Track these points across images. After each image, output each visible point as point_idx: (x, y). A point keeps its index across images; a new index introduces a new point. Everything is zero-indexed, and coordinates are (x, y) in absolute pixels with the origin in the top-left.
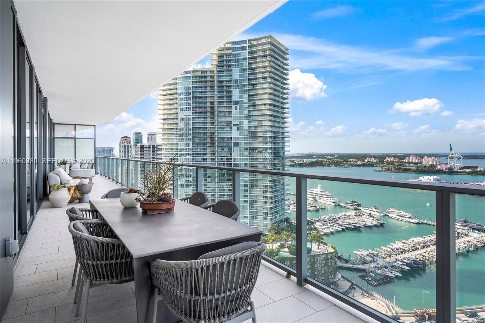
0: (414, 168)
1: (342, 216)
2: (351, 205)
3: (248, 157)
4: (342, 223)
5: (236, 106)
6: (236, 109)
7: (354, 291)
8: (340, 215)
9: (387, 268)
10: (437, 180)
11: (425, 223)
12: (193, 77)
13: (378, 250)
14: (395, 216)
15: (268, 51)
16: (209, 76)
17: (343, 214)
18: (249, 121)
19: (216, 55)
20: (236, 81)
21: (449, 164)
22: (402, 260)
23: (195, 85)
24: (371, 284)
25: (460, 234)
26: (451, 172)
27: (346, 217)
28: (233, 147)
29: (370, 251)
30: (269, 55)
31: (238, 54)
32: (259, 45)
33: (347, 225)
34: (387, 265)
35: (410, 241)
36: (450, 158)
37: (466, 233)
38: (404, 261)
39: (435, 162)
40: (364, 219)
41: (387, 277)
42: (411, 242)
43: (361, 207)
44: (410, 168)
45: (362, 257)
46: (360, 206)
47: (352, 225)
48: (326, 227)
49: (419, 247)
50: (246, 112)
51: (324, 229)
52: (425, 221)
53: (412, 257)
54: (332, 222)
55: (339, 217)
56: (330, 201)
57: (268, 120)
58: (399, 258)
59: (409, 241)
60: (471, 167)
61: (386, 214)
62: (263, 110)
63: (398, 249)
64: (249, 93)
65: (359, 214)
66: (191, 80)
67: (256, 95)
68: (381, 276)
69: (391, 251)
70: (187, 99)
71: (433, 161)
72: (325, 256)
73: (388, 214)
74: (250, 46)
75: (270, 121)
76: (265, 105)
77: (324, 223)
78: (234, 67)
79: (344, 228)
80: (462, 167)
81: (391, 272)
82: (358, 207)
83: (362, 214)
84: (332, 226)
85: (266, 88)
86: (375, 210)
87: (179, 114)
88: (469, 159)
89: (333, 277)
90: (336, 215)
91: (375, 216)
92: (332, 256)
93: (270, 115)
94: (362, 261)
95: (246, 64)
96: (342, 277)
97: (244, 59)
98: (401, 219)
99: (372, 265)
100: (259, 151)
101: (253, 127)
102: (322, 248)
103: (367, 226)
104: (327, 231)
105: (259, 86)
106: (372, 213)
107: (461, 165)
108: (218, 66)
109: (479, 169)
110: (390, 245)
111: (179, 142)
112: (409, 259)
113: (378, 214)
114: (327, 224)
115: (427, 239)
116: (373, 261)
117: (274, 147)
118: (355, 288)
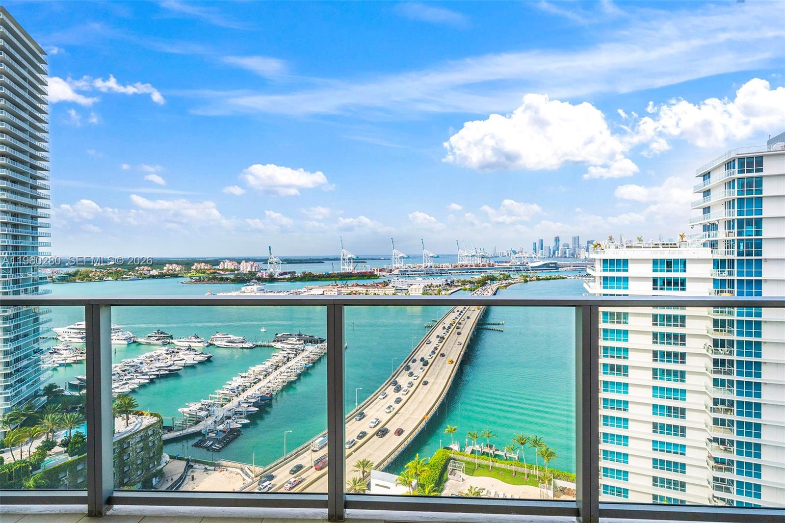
0: (232, 277)
1: (147, 359)
2: (158, 338)
4: (148, 370)
7: (192, 471)
8: (142, 357)
9: (229, 418)
10: (261, 290)
11: (260, 346)
13: (212, 397)
14: (224, 343)
17: (148, 354)
21: (269, 270)
22: (246, 401)
24: (214, 450)
25: (297, 351)
26: (272, 279)
27: (153, 359)
29: (203, 401)
33: (157, 371)
34: (229, 413)
35: (250, 372)
36: (270, 263)
37: (302, 348)
38: (250, 401)
39: (253, 268)
40: (183, 356)
41: (232, 430)
42: (252, 373)
43: (172, 339)
44: (228, 276)
45: (193, 415)
46: (171, 337)
47: (166, 370)
48: (121, 383)
49: (261, 377)
52: (260, 342)
53: (257, 392)
54: (129, 373)
55: (141, 361)
56: (117, 338)
58: (242, 399)
59: (248, 373)
60: (289, 273)
61: (211, 343)
63: (238, 388)
65: (173, 350)
68: (224, 432)
69: (231, 393)
71: (252, 267)
72: (142, 434)
73: (214, 343)
79: (153, 377)
80: (282, 274)
81: (236, 422)
82: (168, 340)
83: (178, 349)
84: (130, 379)
86: (196, 340)
88: (288, 263)
89: (156, 463)
90: (135, 360)
91: (196, 349)
92: (154, 430)
94: (193, 420)
96: (171, 457)
98: (232, 346)
99: (210, 421)
102: (134, 422)
103: (189, 365)
104: (123, 390)
106: (193, 345)
107: (280, 270)
109: (296, 274)
110: (227, 384)
112: (254, 396)
113: (201, 345)
114: (121, 378)
115: (268, 364)
116: (210, 415)
117: (12, 246)
118: (192, 466)
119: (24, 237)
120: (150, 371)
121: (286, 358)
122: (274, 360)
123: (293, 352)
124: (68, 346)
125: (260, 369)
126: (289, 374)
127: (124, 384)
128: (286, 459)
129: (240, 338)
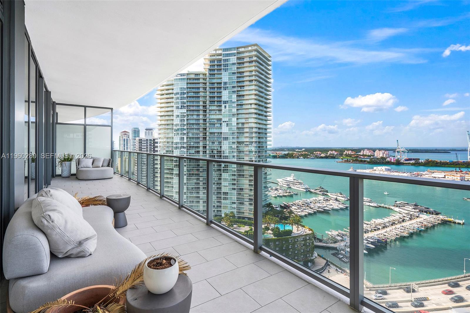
0: (368, 160)
1: (313, 201)
2: (320, 191)
3: (236, 150)
4: (313, 207)
5: (225, 105)
6: (225, 108)
7: (329, 268)
8: (311, 200)
10: (388, 170)
11: (382, 207)
12: (187, 79)
13: (346, 230)
15: (254, 58)
16: (201, 78)
17: (314, 198)
18: (237, 118)
19: (208, 60)
20: (225, 83)
21: (397, 156)
22: (366, 239)
23: (189, 86)
25: (412, 216)
26: (398, 163)
27: (316, 201)
28: (222, 141)
29: (340, 231)
30: (255, 61)
31: (227, 60)
32: (247, 52)
33: (318, 208)
36: (398, 152)
37: (417, 215)
38: (368, 240)
39: (384, 155)
40: (332, 203)
42: (373, 223)
43: (328, 192)
44: (365, 159)
45: (333, 237)
46: (327, 192)
47: (322, 209)
49: (380, 227)
50: (234, 111)
51: (299, 212)
52: (383, 205)
53: (375, 236)
54: (305, 206)
56: (302, 187)
57: (254, 118)
59: (371, 222)
60: (414, 159)
61: (349, 199)
62: (249, 109)
64: (237, 94)
65: (327, 198)
66: (186, 82)
67: (244, 96)
70: (182, 98)
72: (303, 237)
74: (239, 53)
75: (256, 118)
76: (251, 104)
77: (298, 206)
78: (224, 71)
79: (315, 211)
80: (407, 159)
82: (325, 193)
83: (330, 199)
84: (305, 209)
85: (252, 90)
86: (340, 196)
87: (174, 112)
88: (412, 152)
89: (310, 255)
90: (308, 200)
91: (340, 201)
92: (310, 237)
93: (256, 114)
94: (333, 240)
95: (234, 69)
96: (318, 255)
97: (233, 64)
99: (343, 244)
100: (245, 145)
101: (241, 124)
102: (301, 230)
103: (335, 209)
104: (302, 214)
105: (246, 88)
106: (338, 198)
107: (406, 157)
108: (210, 70)
109: (420, 161)
111: (175, 136)
112: (372, 238)
113: (343, 199)
114: (301, 208)
115: (386, 220)
116: (343, 241)
117: (258, 142)
118: (329, 265)
119: (262, 138)
120: (314, 208)
121: (401, 219)
122: (391, 218)
123: (407, 216)
124: (281, 188)
125: (380, 222)
126: (402, 231)
127: (301, 211)
128: (390, 286)
129: (368, 199)
